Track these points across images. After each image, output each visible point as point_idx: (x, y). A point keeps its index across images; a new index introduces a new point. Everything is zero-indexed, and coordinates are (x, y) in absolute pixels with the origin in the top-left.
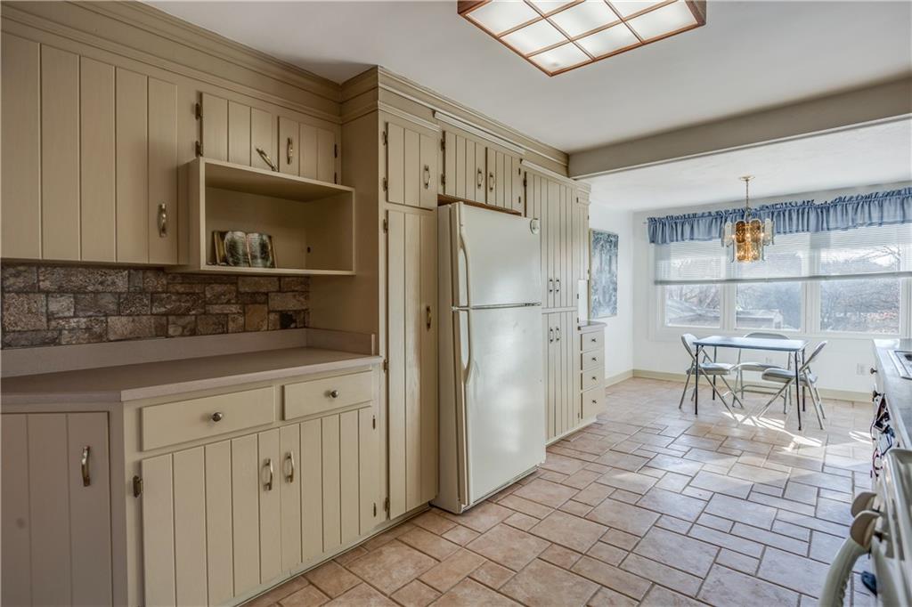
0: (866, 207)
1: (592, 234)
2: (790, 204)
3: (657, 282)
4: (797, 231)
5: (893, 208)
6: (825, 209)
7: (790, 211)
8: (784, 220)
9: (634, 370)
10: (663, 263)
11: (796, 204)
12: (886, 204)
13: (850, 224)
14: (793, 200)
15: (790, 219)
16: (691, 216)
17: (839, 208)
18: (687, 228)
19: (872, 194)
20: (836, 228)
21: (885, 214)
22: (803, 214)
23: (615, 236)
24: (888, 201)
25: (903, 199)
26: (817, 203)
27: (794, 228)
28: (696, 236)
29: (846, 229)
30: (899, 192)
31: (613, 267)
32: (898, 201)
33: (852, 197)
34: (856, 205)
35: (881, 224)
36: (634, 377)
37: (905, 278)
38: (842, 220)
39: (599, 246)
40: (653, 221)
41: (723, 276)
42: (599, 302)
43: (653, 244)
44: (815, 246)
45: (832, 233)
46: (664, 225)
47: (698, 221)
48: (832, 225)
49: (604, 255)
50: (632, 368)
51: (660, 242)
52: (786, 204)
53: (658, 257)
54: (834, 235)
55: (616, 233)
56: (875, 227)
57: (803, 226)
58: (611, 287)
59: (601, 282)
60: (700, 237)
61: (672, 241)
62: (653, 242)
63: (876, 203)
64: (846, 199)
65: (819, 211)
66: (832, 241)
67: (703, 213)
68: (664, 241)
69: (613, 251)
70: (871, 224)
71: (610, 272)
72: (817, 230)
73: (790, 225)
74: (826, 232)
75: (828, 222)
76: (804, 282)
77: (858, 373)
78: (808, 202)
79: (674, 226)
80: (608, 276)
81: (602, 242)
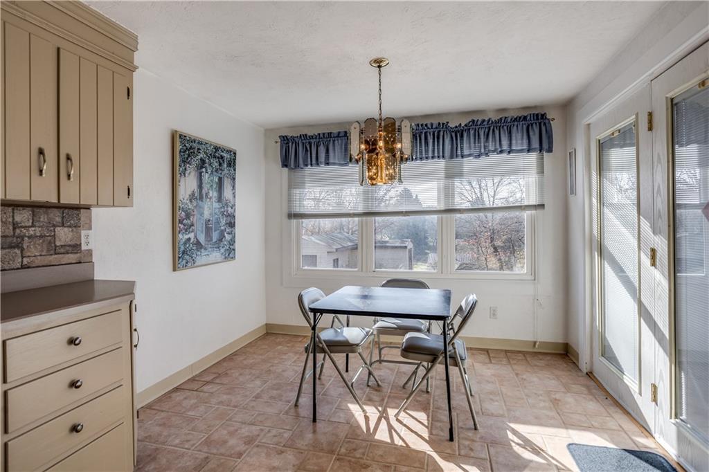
0: (497, 132)
1: (178, 140)
2: (426, 125)
3: (293, 216)
4: (433, 157)
5: (520, 134)
6: (458, 134)
7: (426, 133)
8: (420, 143)
9: (266, 324)
10: (297, 192)
11: (432, 125)
12: (514, 130)
13: (483, 150)
14: (428, 122)
15: (426, 143)
16: (326, 135)
17: (472, 132)
18: (322, 150)
19: (501, 119)
20: (470, 155)
21: (514, 142)
22: (438, 138)
23: (229, 151)
24: (515, 127)
25: (529, 125)
26: (452, 125)
27: (430, 155)
28: (331, 160)
29: (479, 156)
30: (525, 118)
31: (227, 193)
32: (525, 127)
33: (484, 121)
34: (487, 130)
35: (509, 152)
36: (267, 334)
37: (529, 212)
38: (475, 147)
39: (195, 161)
40: (285, 140)
41: (360, 209)
42: (198, 244)
43: (286, 169)
44: (451, 175)
45: (465, 160)
46: (297, 145)
47: (334, 141)
48: (466, 152)
49: (206, 177)
50: (265, 323)
51: (292, 166)
52: (422, 125)
53: (292, 185)
54: (468, 163)
55: (232, 146)
56: (504, 155)
57: (438, 152)
58: (223, 221)
59: (202, 214)
60: (337, 162)
61: (307, 165)
62: (286, 166)
63: (505, 128)
64: (479, 123)
65: (453, 134)
66: (466, 170)
67: (339, 133)
68: (297, 166)
69: (226, 171)
70: (501, 152)
71: (220, 199)
72: (452, 157)
73: (427, 151)
74: (460, 158)
75: (462, 148)
76: (440, 216)
77: (490, 318)
78: (443, 124)
79: (308, 147)
80: (216, 205)
81: (201, 155)
